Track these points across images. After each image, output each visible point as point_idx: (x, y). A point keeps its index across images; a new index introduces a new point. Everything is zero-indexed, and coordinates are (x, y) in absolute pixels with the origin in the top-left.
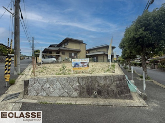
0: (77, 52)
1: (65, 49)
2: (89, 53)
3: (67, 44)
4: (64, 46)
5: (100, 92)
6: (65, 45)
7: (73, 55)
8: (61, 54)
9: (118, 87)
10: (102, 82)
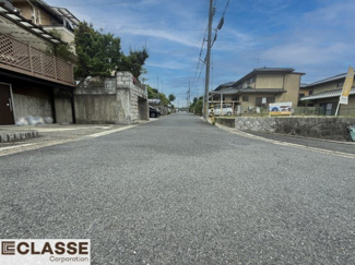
0: (274, 95)
1: (248, 90)
2: (311, 94)
3: (254, 81)
4: (246, 86)
5: (298, 132)
6: (249, 83)
7: (264, 101)
8: (241, 100)
9: (323, 128)
10: (303, 123)
